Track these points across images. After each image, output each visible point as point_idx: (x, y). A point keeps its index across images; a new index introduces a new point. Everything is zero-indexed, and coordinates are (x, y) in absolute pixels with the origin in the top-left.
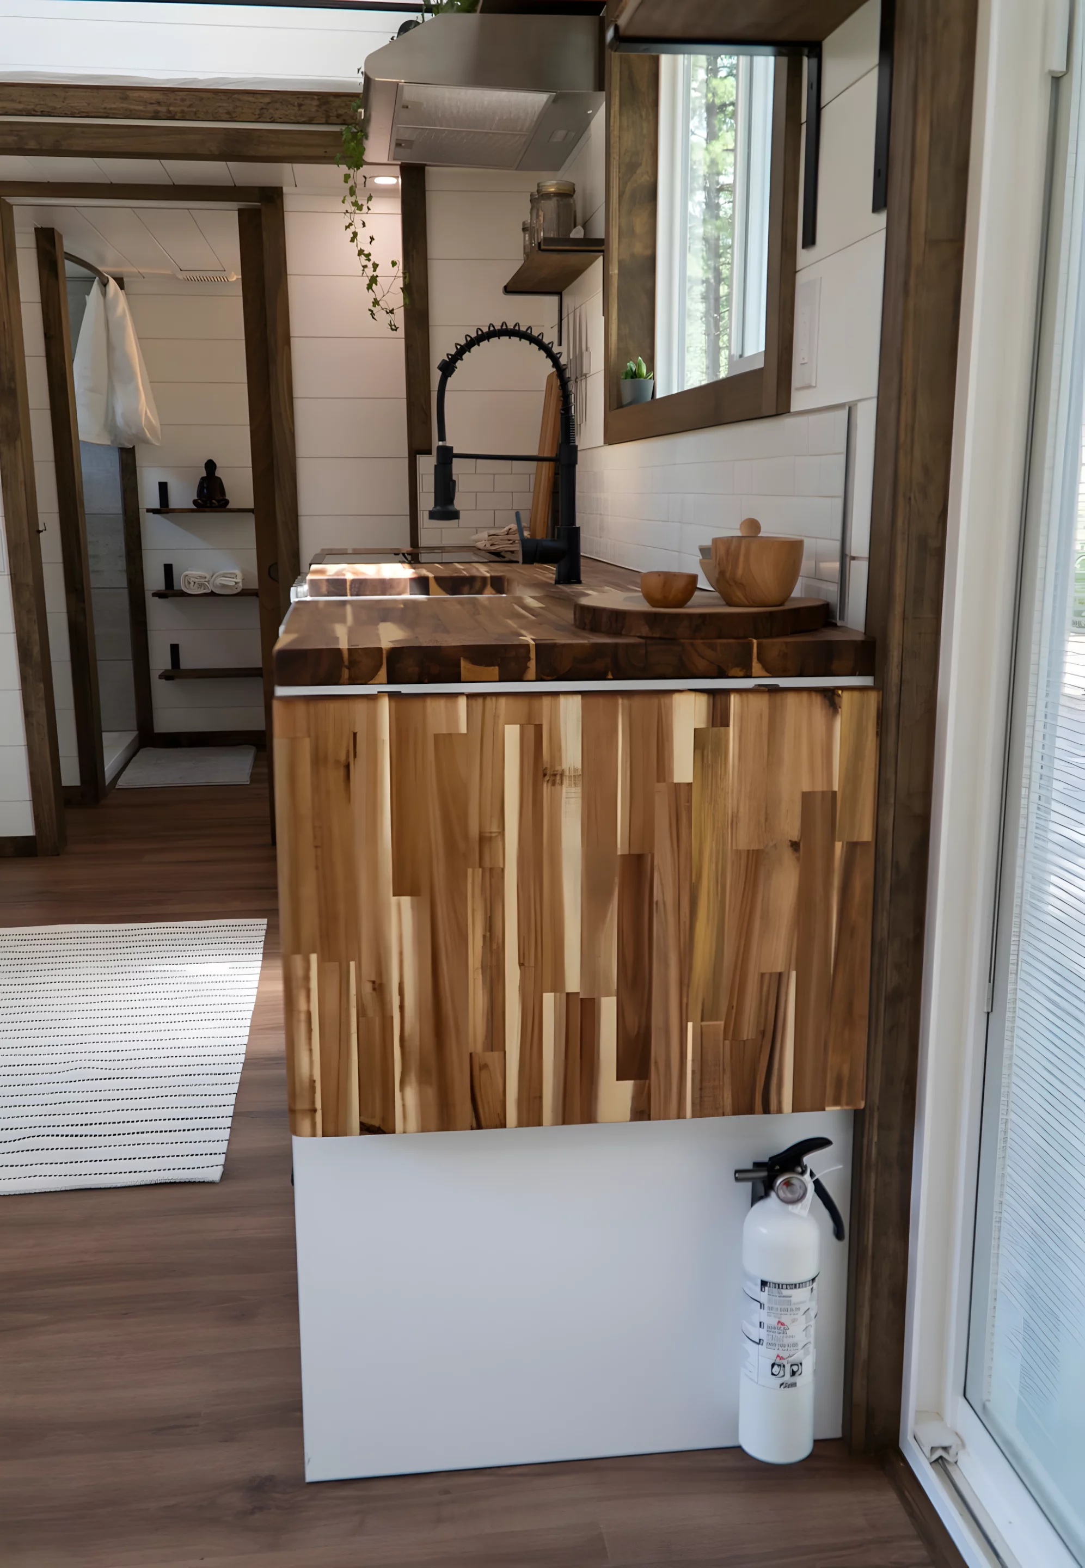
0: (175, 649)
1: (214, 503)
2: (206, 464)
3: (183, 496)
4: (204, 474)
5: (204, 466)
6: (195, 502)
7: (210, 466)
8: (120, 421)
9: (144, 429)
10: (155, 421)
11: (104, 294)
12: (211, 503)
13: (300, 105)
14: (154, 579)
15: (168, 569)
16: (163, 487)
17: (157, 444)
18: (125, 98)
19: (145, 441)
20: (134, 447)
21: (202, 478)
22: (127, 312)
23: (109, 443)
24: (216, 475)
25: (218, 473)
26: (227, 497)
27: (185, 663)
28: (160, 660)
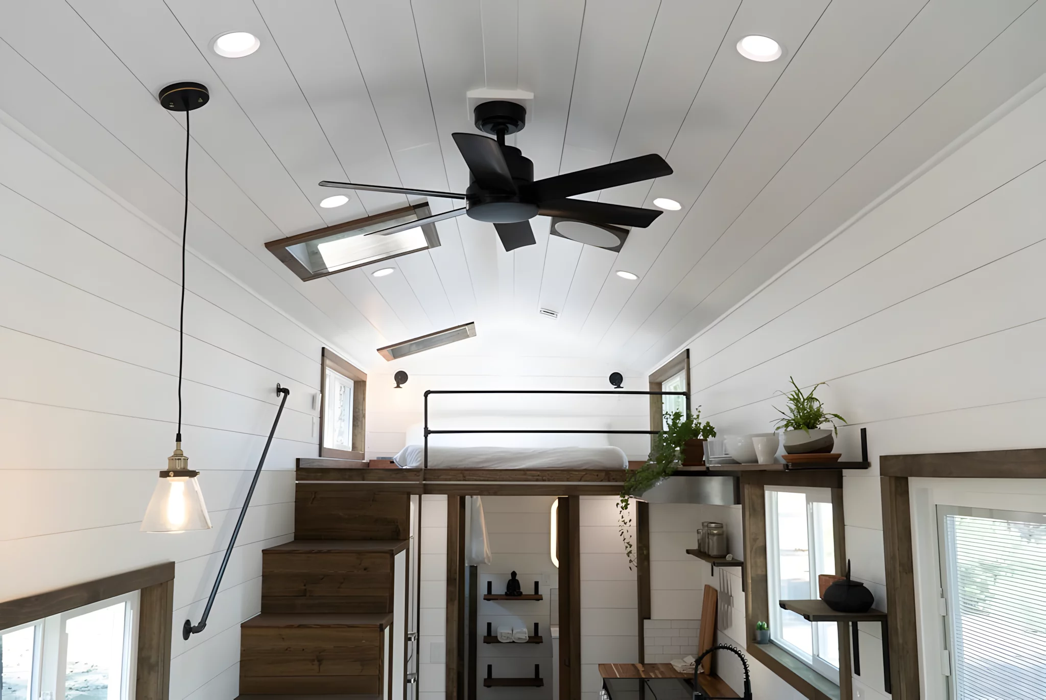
0: (490, 667)
1: (516, 594)
3: (499, 588)
5: (511, 574)
6: (506, 593)
7: (514, 574)
9: (483, 558)
10: (490, 555)
12: (514, 594)
13: (597, 475)
14: (482, 631)
15: (489, 625)
16: (490, 584)
17: (488, 564)
18: (525, 474)
19: (483, 563)
20: (478, 566)
21: (510, 580)
22: (481, 505)
25: (517, 578)
26: (521, 590)
27: (494, 676)
28: (482, 674)
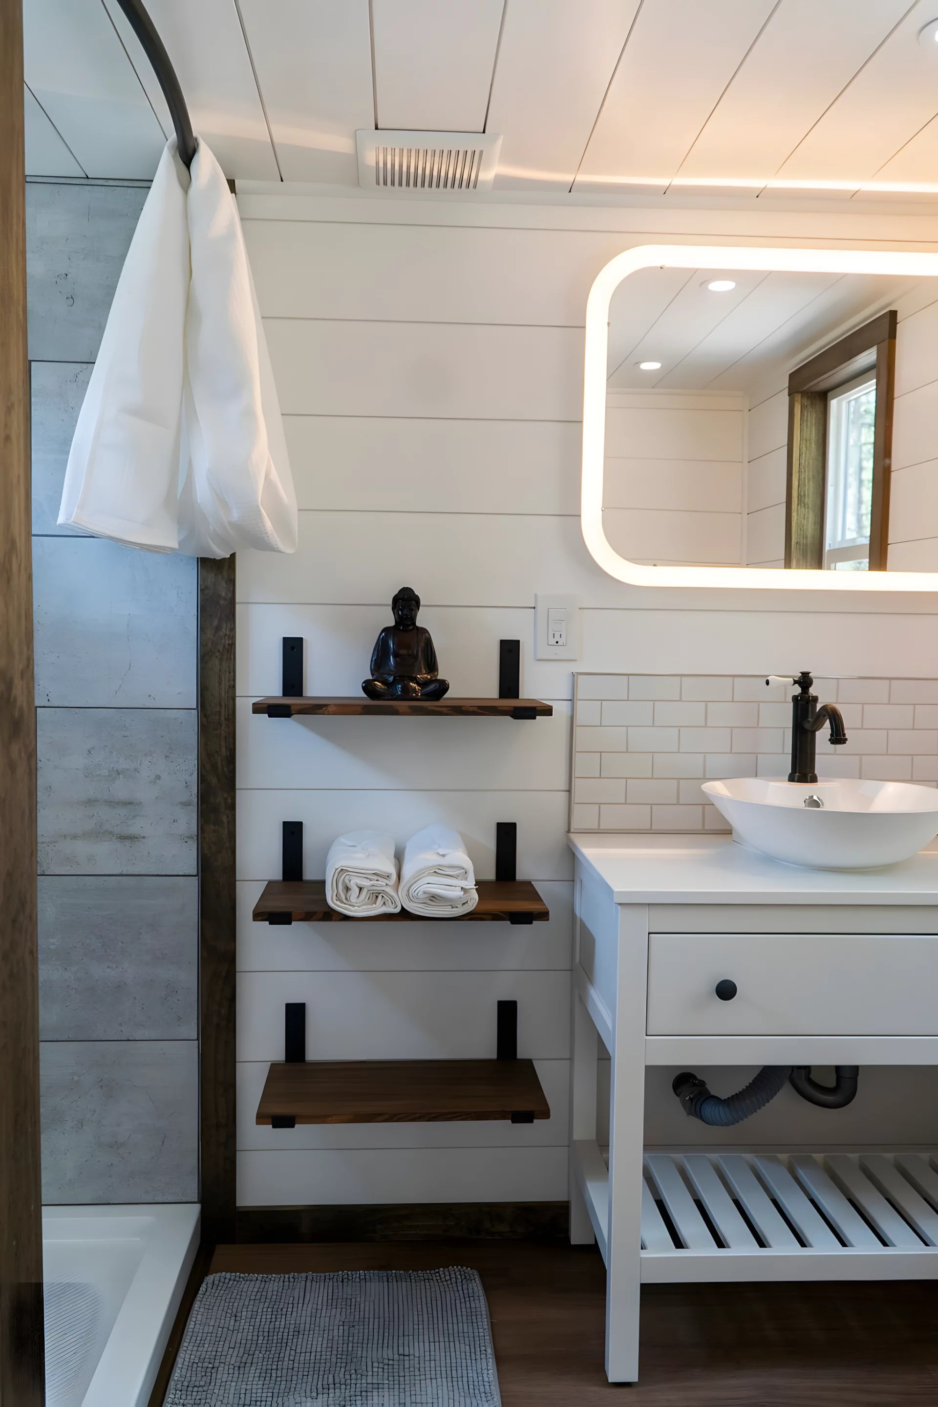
0: (295, 1015)
1: (414, 690)
2: (396, 600)
4: (391, 621)
5: (390, 602)
6: (368, 687)
7: (405, 602)
8: (202, 492)
9: (259, 511)
10: (287, 496)
11: (186, 184)
12: (406, 690)
15: (293, 831)
16: (293, 650)
17: (290, 551)
19: (261, 543)
20: (233, 555)
21: (385, 630)
23: (175, 545)
24: (419, 623)
25: (423, 619)
